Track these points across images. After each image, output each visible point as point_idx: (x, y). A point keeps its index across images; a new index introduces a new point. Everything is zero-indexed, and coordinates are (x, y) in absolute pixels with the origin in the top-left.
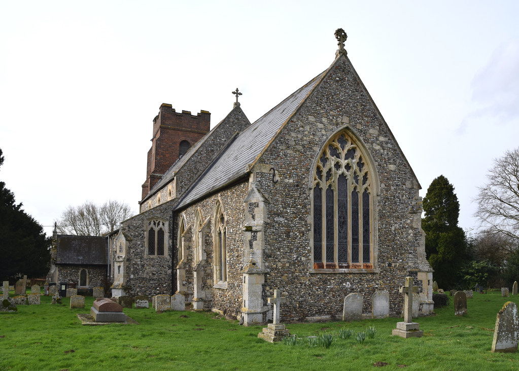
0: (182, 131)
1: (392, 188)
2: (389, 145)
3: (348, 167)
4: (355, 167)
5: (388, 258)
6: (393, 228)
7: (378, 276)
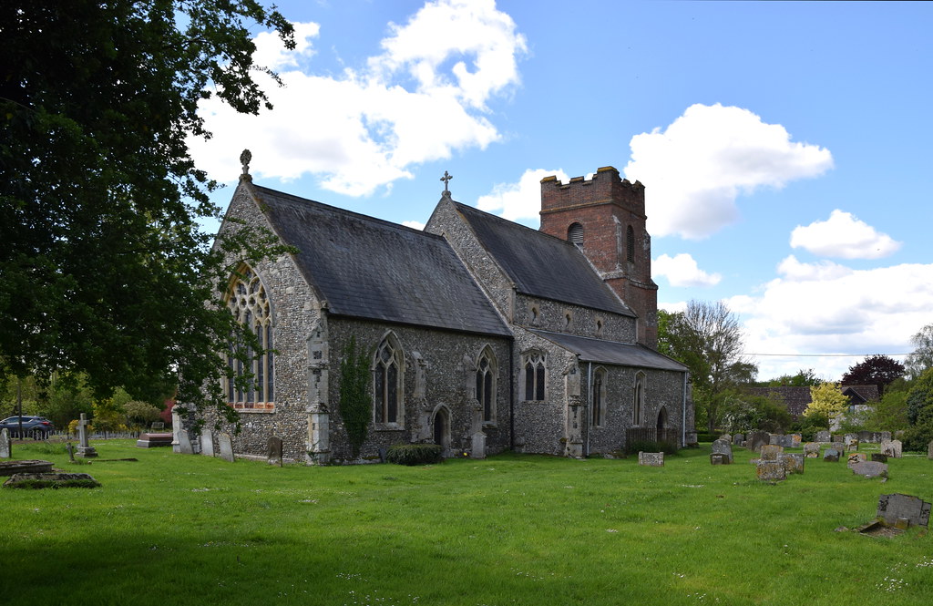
0: (569, 210)
1: (289, 314)
2: (286, 265)
3: (252, 301)
4: (258, 300)
5: (286, 397)
6: (290, 362)
7: (275, 417)
